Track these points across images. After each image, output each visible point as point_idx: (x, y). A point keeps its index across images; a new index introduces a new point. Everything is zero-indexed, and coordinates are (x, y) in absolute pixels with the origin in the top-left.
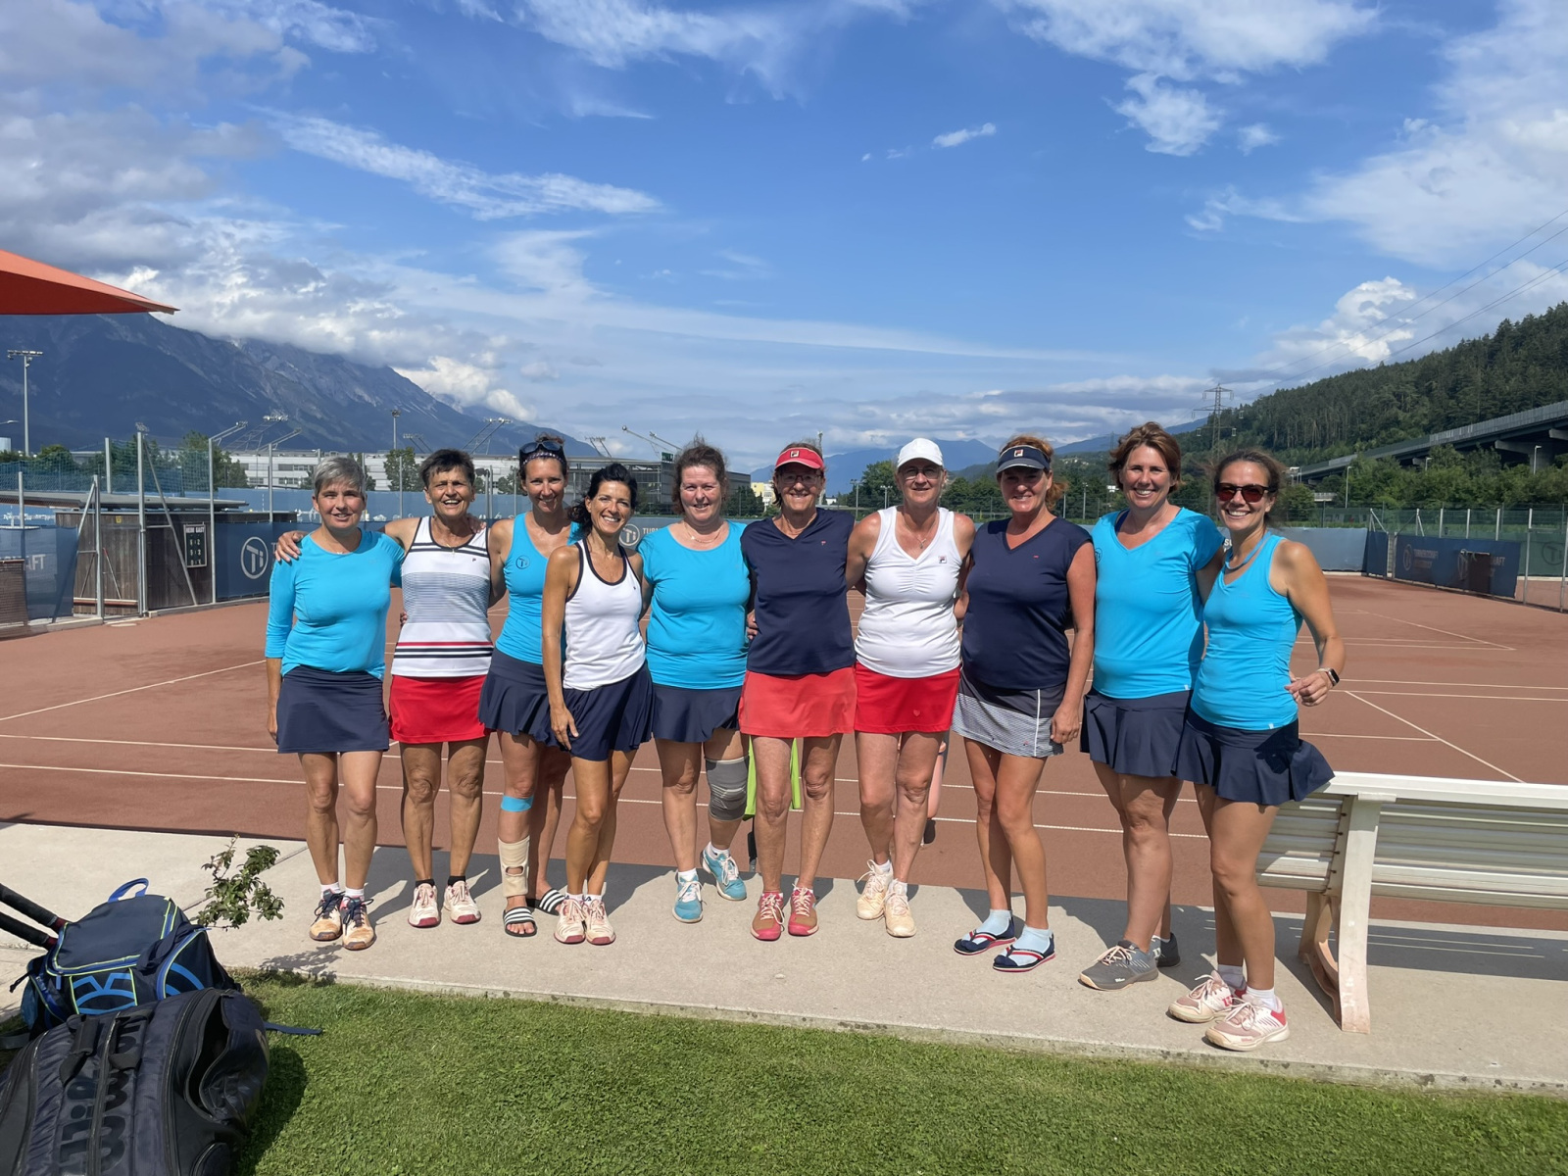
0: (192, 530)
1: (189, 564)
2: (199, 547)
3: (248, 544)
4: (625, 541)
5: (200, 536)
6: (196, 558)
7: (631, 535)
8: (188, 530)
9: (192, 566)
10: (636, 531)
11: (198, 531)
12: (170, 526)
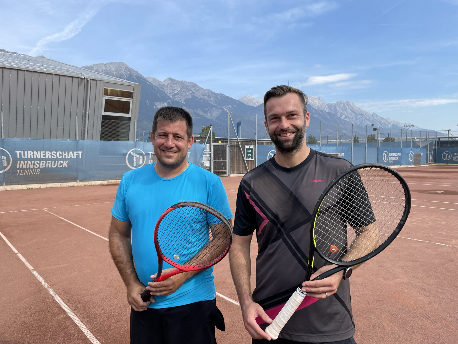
0: (248, 147)
1: (247, 159)
2: (251, 153)
3: (271, 153)
4: (445, 158)
5: (251, 149)
6: (249, 157)
7: (448, 156)
8: (247, 147)
9: (248, 159)
10: (450, 154)
11: (251, 147)
12: (240, 145)
